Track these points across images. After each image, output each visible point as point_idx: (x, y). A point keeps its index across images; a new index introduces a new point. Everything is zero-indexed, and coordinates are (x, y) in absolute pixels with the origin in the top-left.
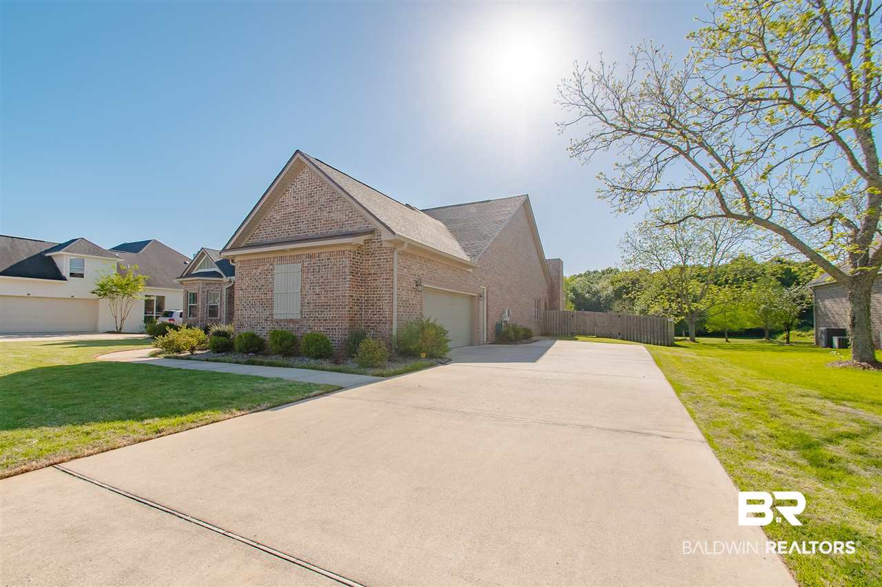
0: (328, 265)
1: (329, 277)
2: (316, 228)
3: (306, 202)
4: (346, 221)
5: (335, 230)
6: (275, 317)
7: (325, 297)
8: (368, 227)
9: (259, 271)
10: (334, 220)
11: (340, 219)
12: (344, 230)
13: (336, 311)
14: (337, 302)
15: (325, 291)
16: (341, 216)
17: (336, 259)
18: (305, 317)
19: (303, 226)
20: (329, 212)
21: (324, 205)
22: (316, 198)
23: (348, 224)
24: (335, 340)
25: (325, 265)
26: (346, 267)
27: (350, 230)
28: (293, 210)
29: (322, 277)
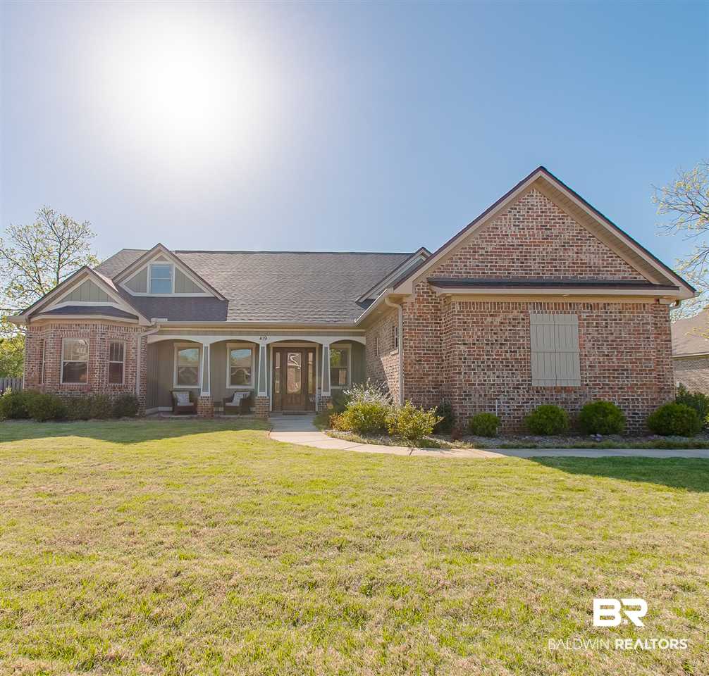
0: (620, 320)
1: (623, 335)
2: (556, 270)
3: (539, 235)
4: (603, 267)
5: (587, 276)
6: (534, 384)
7: (618, 359)
8: (635, 278)
9: (498, 319)
10: (586, 263)
11: (595, 263)
12: (600, 277)
13: (636, 377)
14: (637, 367)
15: (618, 352)
16: (596, 261)
17: (632, 313)
18: (587, 385)
19: (534, 265)
20: (577, 253)
21: (568, 243)
22: (555, 232)
23: (607, 271)
24: (637, 414)
25: (616, 320)
26: (648, 324)
27: (610, 278)
28: (516, 242)
29: (612, 334)
